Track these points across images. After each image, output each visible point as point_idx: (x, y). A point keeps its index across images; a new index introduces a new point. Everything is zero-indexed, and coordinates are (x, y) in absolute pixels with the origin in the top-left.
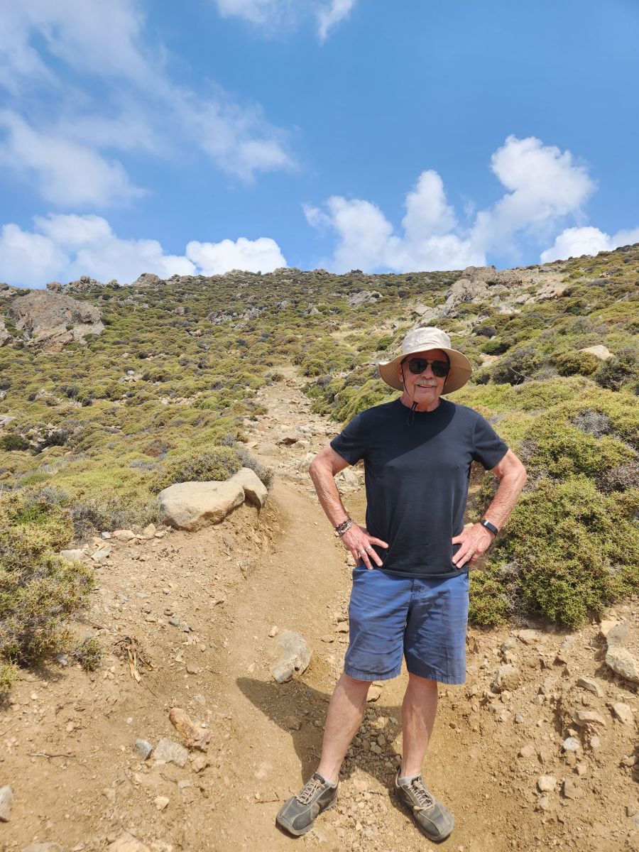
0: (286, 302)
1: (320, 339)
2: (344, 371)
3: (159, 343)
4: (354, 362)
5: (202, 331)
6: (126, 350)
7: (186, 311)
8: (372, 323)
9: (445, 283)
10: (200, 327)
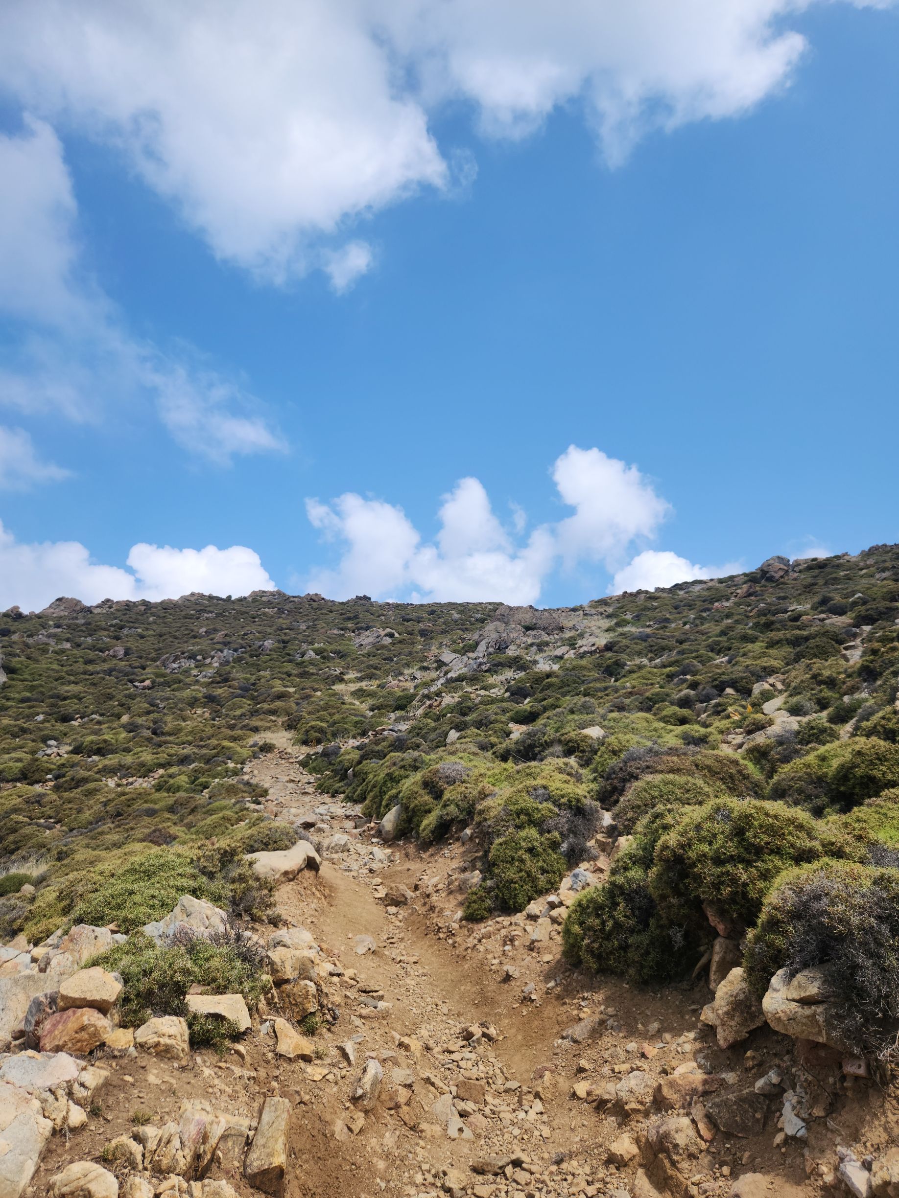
0: (270, 641)
1: (319, 693)
2: (354, 737)
3: (89, 699)
4: (367, 727)
5: (153, 682)
6: (40, 710)
7: (127, 653)
8: (387, 673)
9: (477, 620)
10: (149, 676)
